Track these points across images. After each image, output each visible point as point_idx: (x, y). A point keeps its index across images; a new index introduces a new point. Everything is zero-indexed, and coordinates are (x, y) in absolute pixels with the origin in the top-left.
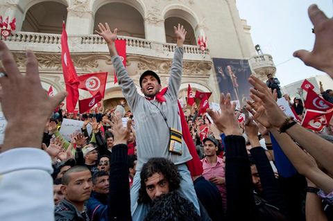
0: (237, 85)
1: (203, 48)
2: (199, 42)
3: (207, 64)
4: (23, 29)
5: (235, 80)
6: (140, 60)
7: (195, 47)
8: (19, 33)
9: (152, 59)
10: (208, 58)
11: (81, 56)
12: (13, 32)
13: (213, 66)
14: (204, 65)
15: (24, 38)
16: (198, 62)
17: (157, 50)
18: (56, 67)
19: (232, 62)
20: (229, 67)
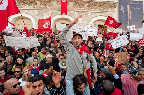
0: (131, 18)
3: (115, 4)
5: (131, 15)
9: (81, 1)
14: (112, 5)
16: (109, 3)
18: (33, 6)
19: (131, 3)
20: (128, 6)
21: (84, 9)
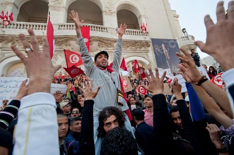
0: (169, 58)
1: (144, 32)
2: (142, 27)
3: (147, 43)
4: (18, 20)
5: (168, 54)
6: (100, 41)
7: (138, 31)
8: (16, 22)
9: (108, 40)
10: (148, 39)
11: (58, 38)
12: (11, 22)
13: (151, 44)
14: (145, 44)
15: (19, 26)
16: (141, 42)
17: (112, 33)
19: (165, 41)
20: (163, 45)
21: (112, 48)
